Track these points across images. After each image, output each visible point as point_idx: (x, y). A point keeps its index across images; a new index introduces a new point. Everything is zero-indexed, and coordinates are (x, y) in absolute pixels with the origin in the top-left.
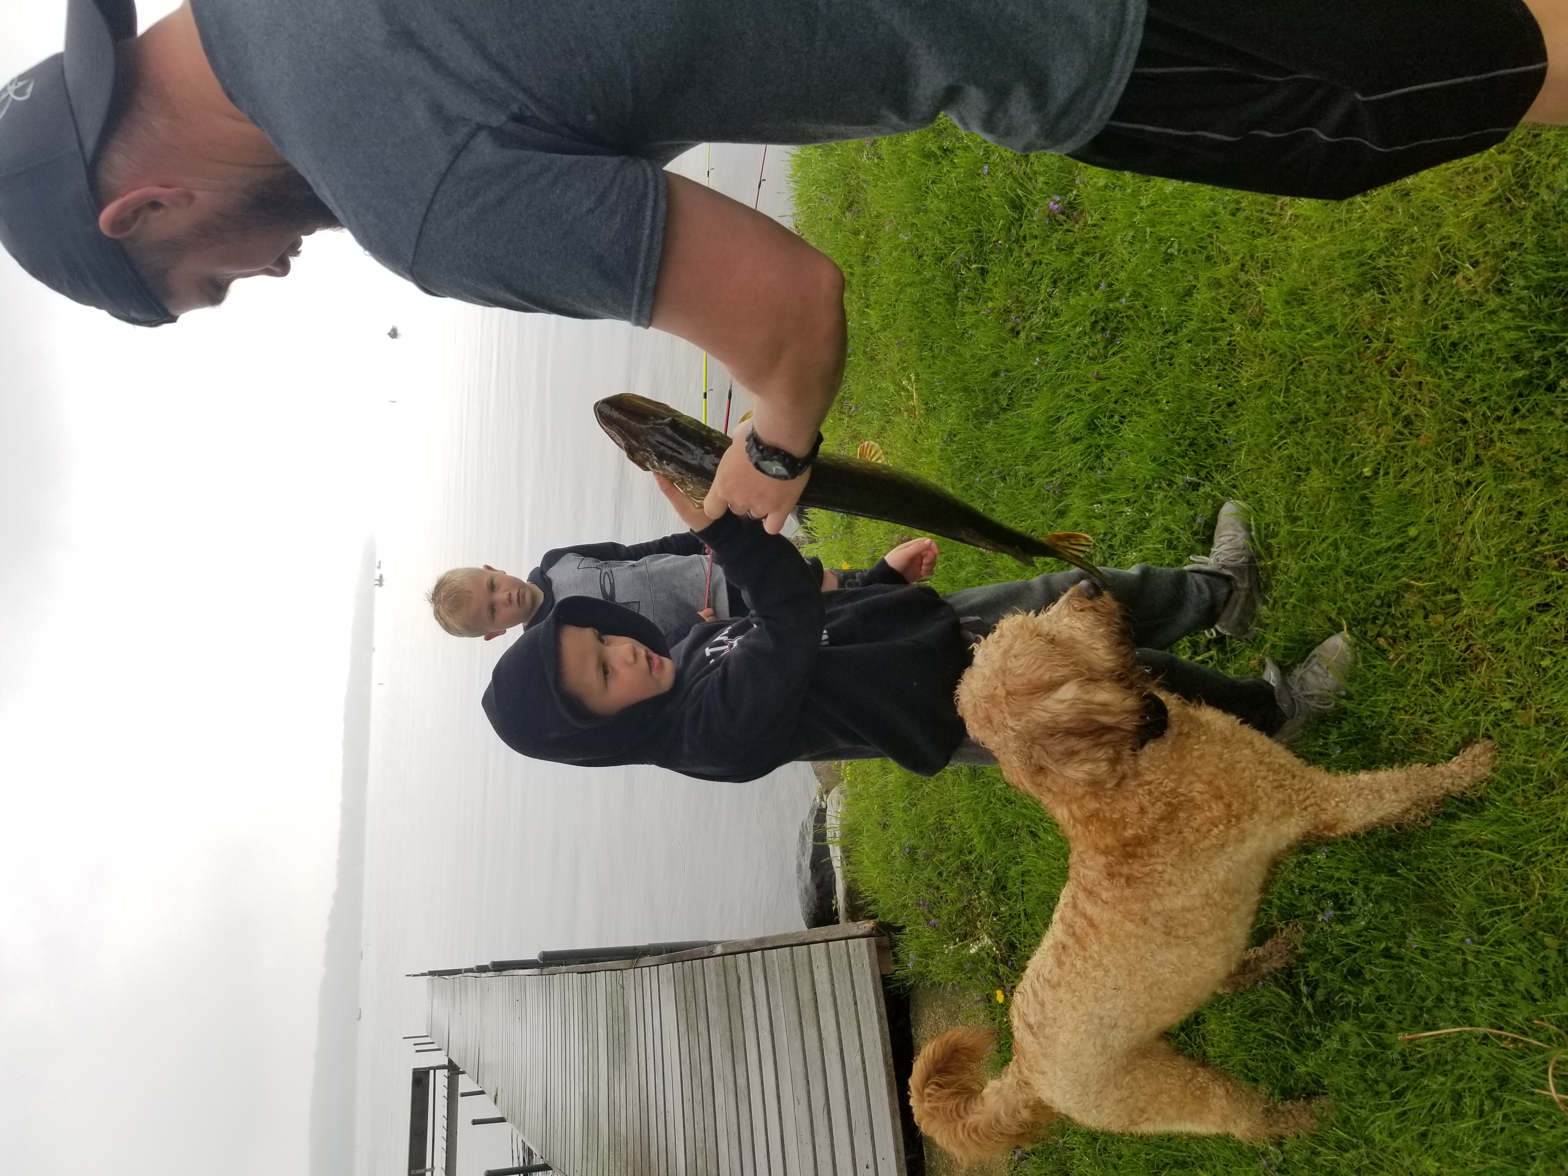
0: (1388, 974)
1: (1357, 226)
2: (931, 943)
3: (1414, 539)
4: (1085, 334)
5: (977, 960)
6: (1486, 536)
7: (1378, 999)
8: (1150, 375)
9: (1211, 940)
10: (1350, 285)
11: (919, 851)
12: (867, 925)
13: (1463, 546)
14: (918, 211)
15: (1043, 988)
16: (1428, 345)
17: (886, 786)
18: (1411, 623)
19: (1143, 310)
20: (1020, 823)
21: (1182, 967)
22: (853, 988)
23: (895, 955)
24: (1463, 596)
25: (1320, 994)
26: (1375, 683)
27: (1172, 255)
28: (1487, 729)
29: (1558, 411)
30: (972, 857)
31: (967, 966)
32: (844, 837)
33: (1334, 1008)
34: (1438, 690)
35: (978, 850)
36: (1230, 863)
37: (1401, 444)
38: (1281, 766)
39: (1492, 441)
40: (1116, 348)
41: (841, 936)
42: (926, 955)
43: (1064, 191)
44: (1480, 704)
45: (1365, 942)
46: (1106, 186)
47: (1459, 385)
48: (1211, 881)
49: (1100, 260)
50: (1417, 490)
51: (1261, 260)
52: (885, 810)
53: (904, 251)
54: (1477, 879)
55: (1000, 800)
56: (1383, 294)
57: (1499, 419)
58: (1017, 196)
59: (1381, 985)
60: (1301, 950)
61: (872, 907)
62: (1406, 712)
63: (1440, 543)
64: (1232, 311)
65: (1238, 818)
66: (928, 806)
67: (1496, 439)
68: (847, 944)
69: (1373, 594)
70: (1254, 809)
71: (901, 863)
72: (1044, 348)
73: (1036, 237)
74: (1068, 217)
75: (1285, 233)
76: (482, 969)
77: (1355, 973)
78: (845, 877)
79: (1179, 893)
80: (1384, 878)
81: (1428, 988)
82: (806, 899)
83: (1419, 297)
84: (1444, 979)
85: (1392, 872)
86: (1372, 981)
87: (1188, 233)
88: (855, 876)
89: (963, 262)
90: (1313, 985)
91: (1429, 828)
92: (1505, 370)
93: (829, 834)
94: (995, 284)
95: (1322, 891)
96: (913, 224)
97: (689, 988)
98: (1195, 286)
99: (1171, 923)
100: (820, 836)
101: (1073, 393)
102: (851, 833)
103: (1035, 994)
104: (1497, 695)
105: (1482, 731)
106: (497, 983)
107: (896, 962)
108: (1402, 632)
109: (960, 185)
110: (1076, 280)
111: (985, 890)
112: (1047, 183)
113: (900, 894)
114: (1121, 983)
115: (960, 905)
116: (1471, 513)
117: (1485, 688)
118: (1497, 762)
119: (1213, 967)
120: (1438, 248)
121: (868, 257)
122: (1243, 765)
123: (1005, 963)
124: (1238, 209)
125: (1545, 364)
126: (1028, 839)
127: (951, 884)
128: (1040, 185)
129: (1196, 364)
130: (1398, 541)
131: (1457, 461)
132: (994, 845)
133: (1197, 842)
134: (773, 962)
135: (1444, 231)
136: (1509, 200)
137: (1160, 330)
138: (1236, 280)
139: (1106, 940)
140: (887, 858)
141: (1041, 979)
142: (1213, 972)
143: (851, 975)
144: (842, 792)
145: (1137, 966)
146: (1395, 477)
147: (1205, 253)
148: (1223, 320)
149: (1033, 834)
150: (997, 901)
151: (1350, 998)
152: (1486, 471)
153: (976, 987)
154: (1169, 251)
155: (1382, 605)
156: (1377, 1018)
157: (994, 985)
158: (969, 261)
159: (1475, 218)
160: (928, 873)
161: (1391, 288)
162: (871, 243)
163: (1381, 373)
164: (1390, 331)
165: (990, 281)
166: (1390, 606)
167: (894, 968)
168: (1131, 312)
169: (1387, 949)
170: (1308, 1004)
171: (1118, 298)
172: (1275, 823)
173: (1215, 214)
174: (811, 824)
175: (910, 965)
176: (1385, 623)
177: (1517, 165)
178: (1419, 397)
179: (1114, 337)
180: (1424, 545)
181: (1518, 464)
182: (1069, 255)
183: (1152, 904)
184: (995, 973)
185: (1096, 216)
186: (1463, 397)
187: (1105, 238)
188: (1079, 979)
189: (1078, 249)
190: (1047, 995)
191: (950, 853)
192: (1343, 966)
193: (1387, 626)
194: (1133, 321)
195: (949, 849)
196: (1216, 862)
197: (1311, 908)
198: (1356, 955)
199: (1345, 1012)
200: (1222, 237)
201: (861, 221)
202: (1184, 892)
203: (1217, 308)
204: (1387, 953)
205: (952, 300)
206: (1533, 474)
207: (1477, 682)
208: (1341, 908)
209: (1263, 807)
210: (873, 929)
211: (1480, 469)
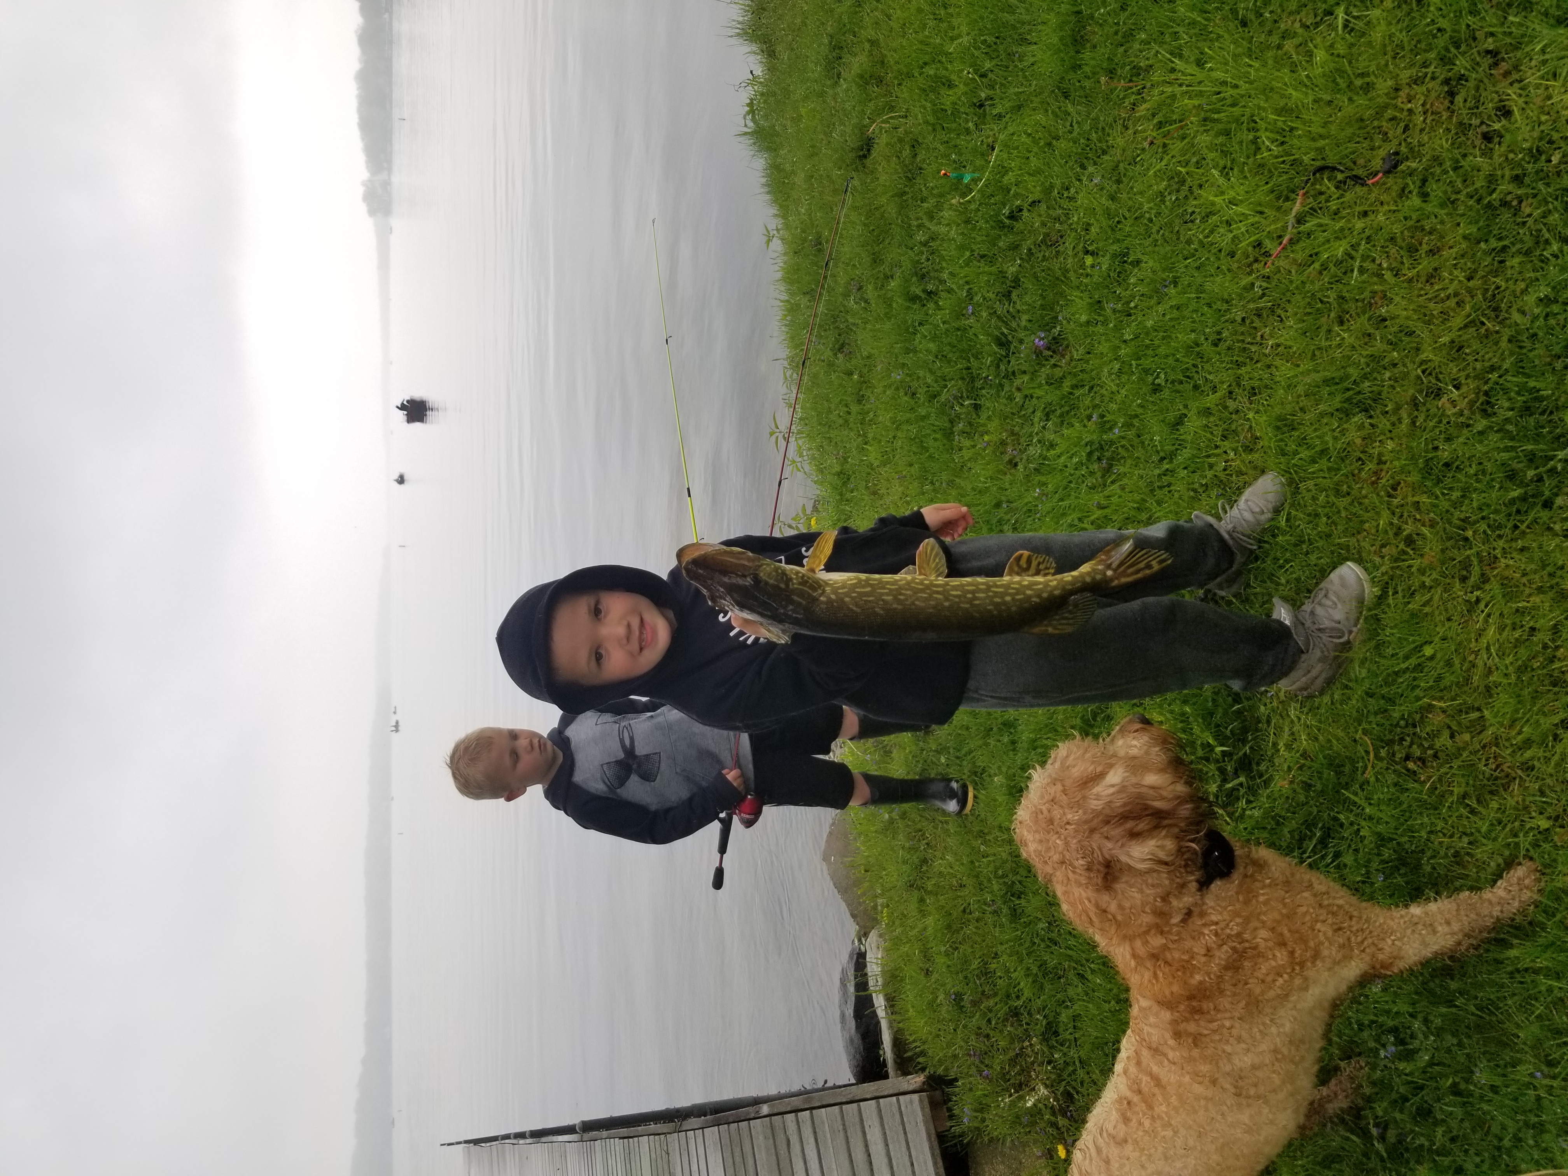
0: (1458, 1111)
1: (1338, 354)
2: (985, 1095)
3: (1432, 658)
4: (1082, 464)
5: (1035, 1112)
6: (1502, 655)
7: (1453, 1140)
8: (1151, 503)
9: (1281, 1096)
10: (1337, 410)
11: (965, 997)
12: (918, 1079)
13: (1480, 663)
14: (908, 351)
15: (1108, 1144)
16: (1421, 466)
17: (925, 929)
18: (1438, 744)
19: (1137, 440)
20: (1066, 965)
21: (1254, 1128)
22: (908, 1148)
23: (949, 1110)
24: (1486, 713)
25: (1392, 1135)
26: (1410, 806)
27: (1159, 385)
28: (1528, 850)
29: (1557, 527)
30: (1020, 1003)
31: (1025, 1120)
32: (885, 985)
33: (1407, 1150)
34: (1473, 811)
35: (1026, 994)
36: (1295, 1013)
37: (1407, 563)
38: (1340, 907)
39: (1496, 558)
40: (1114, 477)
41: (891, 1092)
42: (982, 1108)
43: (1047, 327)
44: (1517, 824)
45: (1431, 1078)
46: (1088, 322)
47: (1456, 505)
48: (1279, 1034)
49: (1089, 391)
50: (1427, 609)
51: (1248, 388)
52: (927, 956)
53: (897, 389)
54: (1540, 1010)
55: (1043, 940)
56: (1371, 417)
57: (1500, 537)
58: (1003, 334)
59: (1454, 1124)
60: (1367, 1090)
61: (921, 1060)
62: (1444, 835)
63: (1457, 661)
64: (1224, 437)
65: (1302, 964)
66: (970, 950)
67: (1499, 556)
68: (898, 1100)
69: (1396, 715)
70: (1316, 956)
71: (948, 1012)
72: (1043, 479)
73: (1024, 372)
74: (1054, 352)
75: (1268, 361)
76: (521, 1135)
77: (1424, 1113)
78: (891, 1027)
79: (1248, 1050)
80: (1444, 1010)
81: (1504, 1127)
82: (853, 1051)
83: (1406, 421)
84: (1519, 1117)
85: (1450, 1003)
86: (1443, 1121)
87: (1174, 364)
88: (901, 1025)
89: (956, 398)
90: (1384, 1126)
91: (1481, 955)
92: (1500, 488)
93: (871, 983)
94: (989, 418)
95: (1381, 1026)
96: (904, 364)
97: (737, 1151)
98: (1186, 415)
99: (1241, 1083)
100: (862, 985)
101: (1076, 522)
102: (893, 978)
103: (1099, 1150)
104: (1534, 814)
105: (1523, 852)
106: (536, 1151)
107: (951, 1117)
108: (1430, 752)
109: (946, 326)
110: (1068, 412)
111: (1036, 1036)
112: (1030, 321)
113: (949, 1045)
114: (1191, 1142)
115: (1011, 1054)
116: (1484, 630)
117: (1520, 807)
118: (1543, 884)
119: (1285, 1123)
120: (1419, 371)
121: (863, 396)
122: (1304, 909)
123: (1064, 1115)
124: (1219, 340)
125: (1538, 481)
126: (1076, 981)
127: (1001, 1032)
128: (1023, 323)
129: (1195, 491)
130: (1413, 661)
131: (1464, 579)
132: (1042, 988)
133: (1263, 993)
134: (823, 1123)
135: (1423, 356)
136: (1483, 324)
137: (1155, 458)
138: (1226, 407)
139: (1174, 1100)
140: (932, 1005)
141: (1105, 1134)
142: (1284, 1127)
143: (905, 1133)
144: (880, 936)
145: (1208, 1128)
146: (1404, 597)
147: (1192, 382)
148: (1217, 447)
149: (1081, 976)
150: (1052, 1047)
151: (1422, 1140)
152: (1494, 586)
153: (1035, 1142)
154: (1157, 381)
155: (1407, 726)
156: (1454, 1161)
157: (1055, 1138)
158: (962, 397)
159: (1453, 342)
160: (976, 1020)
161: (1378, 412)
162: (864, 382)
163: (1378, 495)
164: (1380, 455)
165: (984, 416)
166: (1415, 726)
167: (949, 1124)
168: (1124, 442)
169: (1455, 1085)
170: (1379, 1146)
171: (1111, 429)
172: (1336, 968)
173: (1198, 345)
174: (851, 973)
175: (965, 1120)
176: (1412, 743)
177: (1487, 290)
178: (1418, 517)
179: (1111, 466)
180: (1442, 663)
181: (1524, 580)
182: (1059, 387)
183: (1221, 1064)
184: (1054, 1125)
185: (1082, 350)
186: (1462, 516)
187: (1092, 370)
188: (1147, 1138)
189: (1067, 384)
190: (1114, 1152)
191: (997, 999)
192: (1412, 1104)
193: (1415, 747)
194: (1127, 449)
195: (996, 994)
196: (1282, 1012)
197: (1371, 1044)
198: (1424, 1092)
199: (1419, 1154)
200: (1207, 366)
201: (854, 362)
202: (1253, 1049)
203: (1209, 435)
204: (1455, 1090)
205: (949, 435)
206: (1540, 590)
207: (1511, 802)
208: (1402, 1042)
209: (1326, 952)
210: (924, 1083)
211: (1487, 587)
